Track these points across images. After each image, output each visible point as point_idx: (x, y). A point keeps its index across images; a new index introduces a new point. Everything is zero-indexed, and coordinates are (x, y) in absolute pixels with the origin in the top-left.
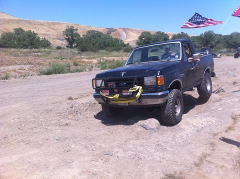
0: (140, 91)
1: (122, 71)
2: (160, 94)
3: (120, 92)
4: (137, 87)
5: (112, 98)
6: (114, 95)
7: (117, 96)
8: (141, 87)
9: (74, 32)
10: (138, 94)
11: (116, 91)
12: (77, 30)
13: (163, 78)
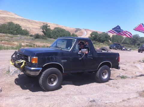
0: (23, 64)
1: (24, 50)
4: (22, 61)
9: (48, 28)
10: (22, 66)
12: (49, 26)
13: (37, 59)
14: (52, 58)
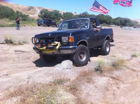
0: (59, 45)
1: (50, 33)
2: (71, 47)
3: (46, 45)
4: (57, 43)
5: (42, 49)
6: (43, 47)
7: (45, 48)
8: (59, 43)
10: (57, 47)
11: (44, 45)
13: (73, 38)
14: (81, 36)
